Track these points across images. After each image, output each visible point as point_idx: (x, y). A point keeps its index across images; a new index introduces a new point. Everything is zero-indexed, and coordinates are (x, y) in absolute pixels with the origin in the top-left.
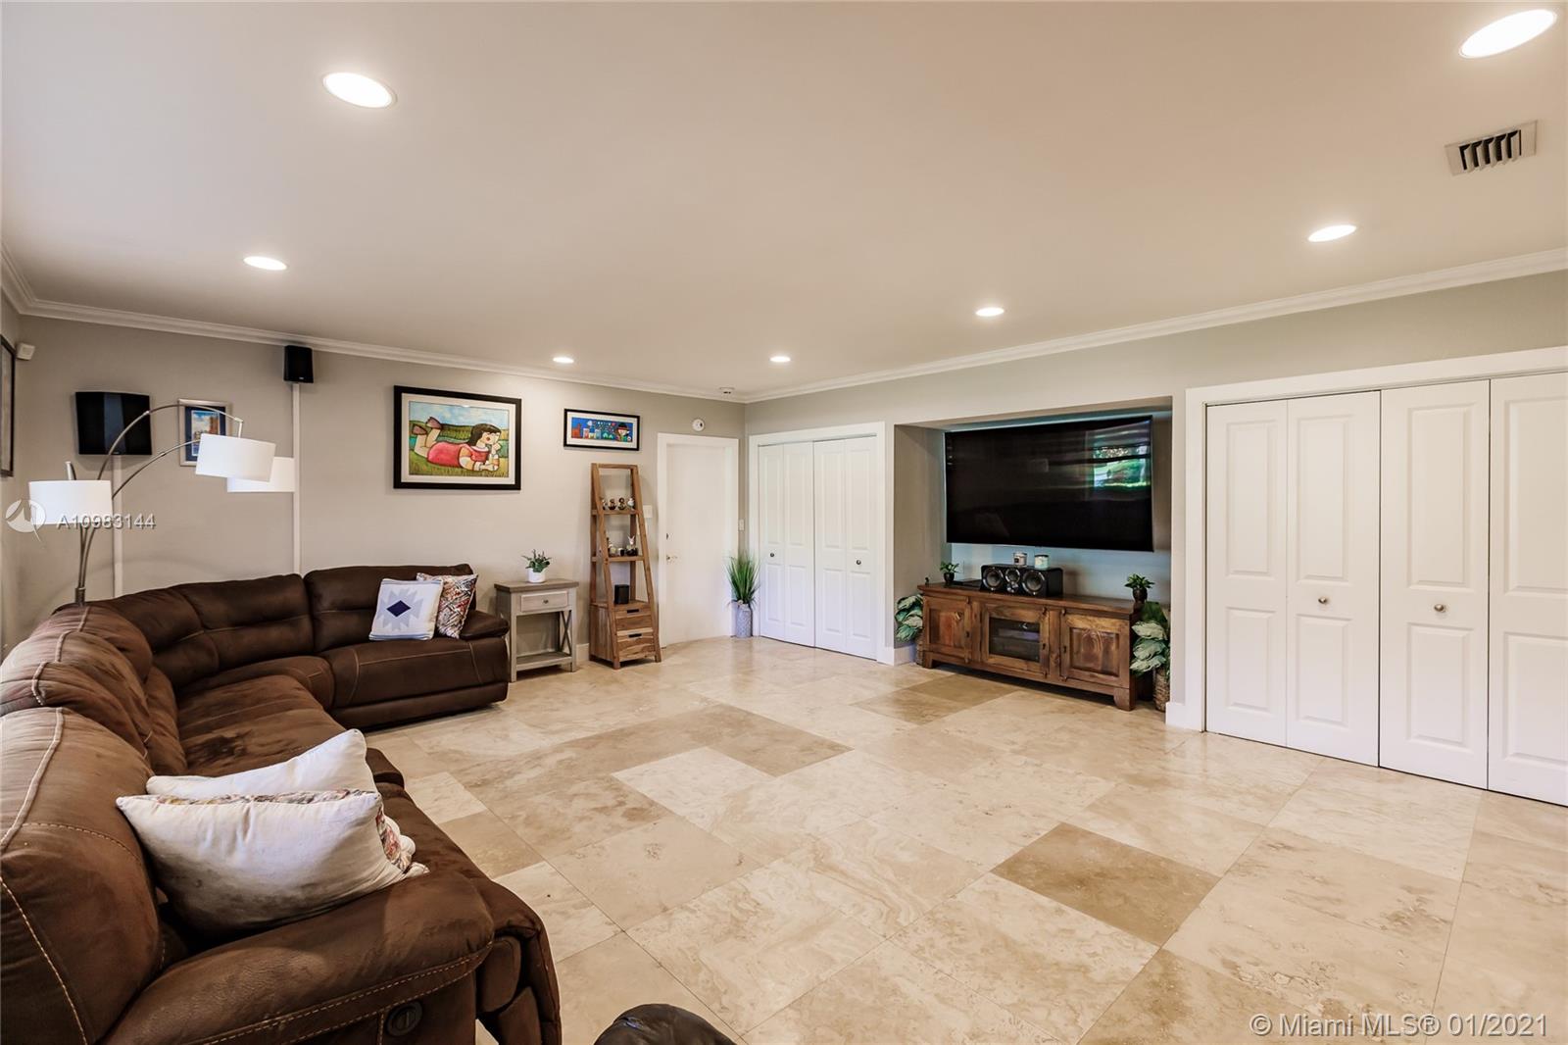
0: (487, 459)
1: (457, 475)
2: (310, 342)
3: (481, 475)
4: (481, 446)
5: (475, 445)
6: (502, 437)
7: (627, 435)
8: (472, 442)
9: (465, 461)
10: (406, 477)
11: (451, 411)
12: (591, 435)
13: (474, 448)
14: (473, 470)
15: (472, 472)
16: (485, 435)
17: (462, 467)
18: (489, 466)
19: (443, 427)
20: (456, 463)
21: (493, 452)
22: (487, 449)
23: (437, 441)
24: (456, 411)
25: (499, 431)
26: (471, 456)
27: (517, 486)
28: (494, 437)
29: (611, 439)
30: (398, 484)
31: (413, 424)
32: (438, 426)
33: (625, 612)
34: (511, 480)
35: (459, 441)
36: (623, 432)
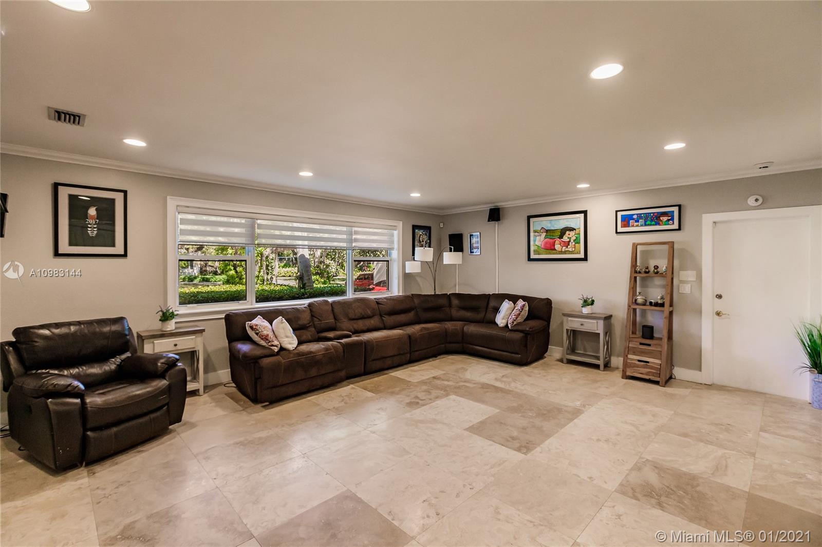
0: (569, 245)
1: (554, 254)
2: (500, 204)
3: (566, 254)
4: (565, 239)
5: (562, 238)
6: (577, 233)
7: (669, 220)
8: (561, 237)
9: (557, 247)
10: (533, 256)
11: (551, 223)
12: (637, 223)
13: (562, 240)
14: (561, 251)
15: (561, 252)
16: (567, 232)
17: (556, 250)
18: (570, 249)
19: (547, 231)
20: (553, 248)
21: (572, 241)
22: (568, 240)
23: (545, 238)
24: (553, 223)
25: (575, 230)
26: (560, 244)
27: (585, 259)
28: (572, 233)
29: (653, 225)
30: (530, 259)
31: (535, 232)
32: (545, 231)
33: (639, 344)
34: (582, 256)
35: (554, 237)
36: (665, 219)
